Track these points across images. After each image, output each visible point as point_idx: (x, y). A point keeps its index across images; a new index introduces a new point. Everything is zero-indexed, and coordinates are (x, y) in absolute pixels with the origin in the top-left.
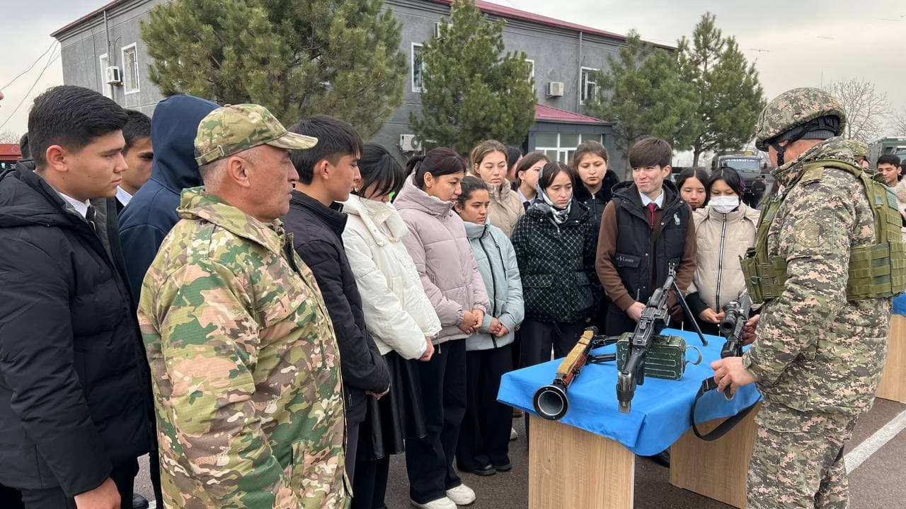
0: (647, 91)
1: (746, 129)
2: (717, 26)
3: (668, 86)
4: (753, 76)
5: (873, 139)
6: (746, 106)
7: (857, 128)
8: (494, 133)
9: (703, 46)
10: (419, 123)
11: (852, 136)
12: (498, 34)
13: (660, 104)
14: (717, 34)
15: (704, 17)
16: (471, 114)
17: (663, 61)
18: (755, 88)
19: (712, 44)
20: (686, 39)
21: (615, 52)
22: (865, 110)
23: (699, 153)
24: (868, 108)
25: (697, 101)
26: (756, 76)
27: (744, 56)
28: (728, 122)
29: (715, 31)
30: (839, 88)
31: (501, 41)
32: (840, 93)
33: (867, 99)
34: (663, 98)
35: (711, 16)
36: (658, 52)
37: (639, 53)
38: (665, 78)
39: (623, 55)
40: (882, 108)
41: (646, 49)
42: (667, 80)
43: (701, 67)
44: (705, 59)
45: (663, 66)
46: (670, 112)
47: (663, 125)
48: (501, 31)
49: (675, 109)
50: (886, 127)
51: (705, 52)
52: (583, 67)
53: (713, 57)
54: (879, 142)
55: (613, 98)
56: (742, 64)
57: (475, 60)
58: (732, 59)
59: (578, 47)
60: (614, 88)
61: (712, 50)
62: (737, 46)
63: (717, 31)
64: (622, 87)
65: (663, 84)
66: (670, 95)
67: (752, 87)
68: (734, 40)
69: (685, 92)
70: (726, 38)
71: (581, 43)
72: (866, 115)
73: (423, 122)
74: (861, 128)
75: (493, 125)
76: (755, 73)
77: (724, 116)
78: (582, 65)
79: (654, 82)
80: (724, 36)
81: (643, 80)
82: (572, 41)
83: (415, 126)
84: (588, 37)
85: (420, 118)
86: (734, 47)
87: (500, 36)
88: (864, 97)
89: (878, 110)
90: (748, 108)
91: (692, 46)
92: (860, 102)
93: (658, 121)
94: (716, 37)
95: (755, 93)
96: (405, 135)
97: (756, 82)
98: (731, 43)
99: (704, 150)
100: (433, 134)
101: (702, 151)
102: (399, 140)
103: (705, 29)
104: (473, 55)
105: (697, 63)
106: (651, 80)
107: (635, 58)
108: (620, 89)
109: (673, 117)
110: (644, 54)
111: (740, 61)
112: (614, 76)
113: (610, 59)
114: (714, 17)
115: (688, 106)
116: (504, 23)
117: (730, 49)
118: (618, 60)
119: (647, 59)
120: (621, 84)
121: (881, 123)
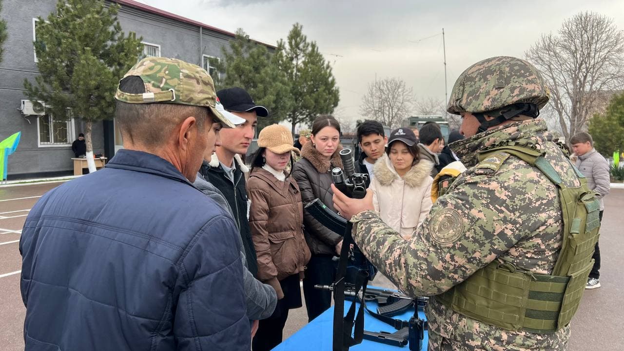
0: (251, 75)
1: (325, 108)
2: (304, 32)
3: (266, 72)
4: (328, 71)
5: (406, 117)
6: (324, 91)
7: (396, 110)
8: (108, 100)
9: (295, 47)
10: (33, 89)
11: (394, 115)
12: (113, 17)
13: (260, 86)
14: (304, 39)
15: (294, 26)
16: (81, 82)
17: (263, 54)
18: (330, 79)
19: (301, 46)
20: (283, 41)
21: (227, 44)
22: (401, 98)
23: (296, 124)
24: (402, 97)
25: (288, 85)
26: (330, 71)
27: (323, 56)
28: (313, 102)
29: (302, 36)
30: (385, 83)
31: (118, 23)
32: (386, 87)
33: (402, 91)
34: (262, 81)
35: (299, 26)
36: (259, 47)
37: (245, 47)
38: (265, 66)
39: (233, 47)
40: (410, 97)
41: (251, 44)
42: (266, 68)
43: (294, 62)
44: (297, 57)
45: (263, 58)
46: (269, 92)
47: (263, 102)
48: (116, 14)
49: (272, 90)
50: (413, 110)
51: (296, 50)
52: (204, 55)
53: (302, 55)
54: (408, 119)
55: (226, 79)
56: (322, 62)
57: (86, 36)
58: (314, 57)
59: (199, 39)
60: (226, 72)
61: (301, 50)
62: (317, 48)
63: (304, 37)
64: (232, 71)
65: (262, 71)
66: (268, 79)
67: (328, 78)
68: (315, 44)
69: (280, 78)
70: (310, 42)
71: (201, 37)
72: (401, 101)
73: (36, 89)
74: (399, 110)
75: (107, 94)
76: (330, 69)
77: (309, 98)
78: (203, 53)
79: (257, 69)
80: (308, 41)
81: (247, 67)
82: (195, 34)
83: (30, 92)
84: (206, 32)
85: (35, 84)
86: (316, 49)
87: (116, 19)
88: (400, 90)
89: (408, 99)
90: (326, 92)
91: (287, 46)
92: (397, 93)
93: (260, 99)
94: (303, 41)
95: (330, 82)
96: (25, 101)
97: (330, 75)
98: (313, 46)
99: (299, 122)
100: (49, 99)
101: (297, 122)
102: (21, 105)
103: (296, 35)
104: (85, 31)
105: (292, 59)
106: (254, 67)
107: (243, 50)
108: (230, 72)
109: (270, 96)
110: (250, 48)
111: (320, 60)
112: (226, 63)
113: (224, 50)
114: (301, 27)
115: (281, 88)
116: (118, 8)
117: (313, 50)
118: (230, 51)
119: (251, 52)
120: (231, 69)
121: (410, 107)
